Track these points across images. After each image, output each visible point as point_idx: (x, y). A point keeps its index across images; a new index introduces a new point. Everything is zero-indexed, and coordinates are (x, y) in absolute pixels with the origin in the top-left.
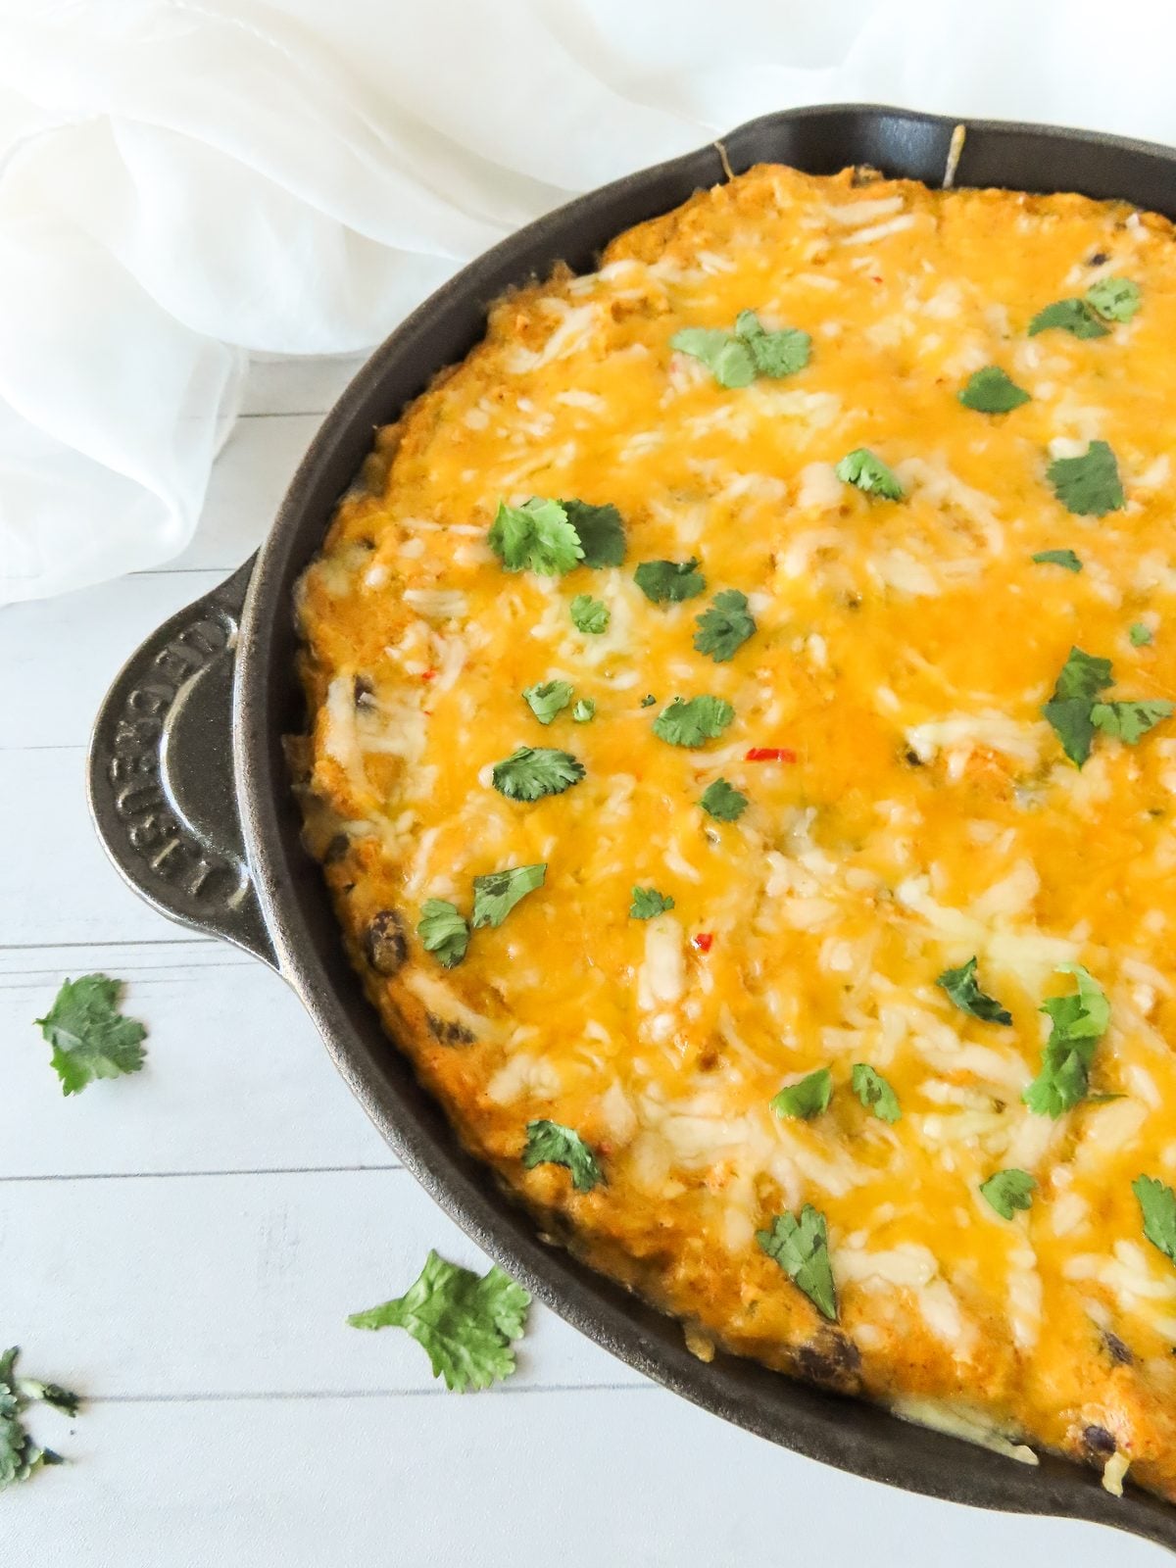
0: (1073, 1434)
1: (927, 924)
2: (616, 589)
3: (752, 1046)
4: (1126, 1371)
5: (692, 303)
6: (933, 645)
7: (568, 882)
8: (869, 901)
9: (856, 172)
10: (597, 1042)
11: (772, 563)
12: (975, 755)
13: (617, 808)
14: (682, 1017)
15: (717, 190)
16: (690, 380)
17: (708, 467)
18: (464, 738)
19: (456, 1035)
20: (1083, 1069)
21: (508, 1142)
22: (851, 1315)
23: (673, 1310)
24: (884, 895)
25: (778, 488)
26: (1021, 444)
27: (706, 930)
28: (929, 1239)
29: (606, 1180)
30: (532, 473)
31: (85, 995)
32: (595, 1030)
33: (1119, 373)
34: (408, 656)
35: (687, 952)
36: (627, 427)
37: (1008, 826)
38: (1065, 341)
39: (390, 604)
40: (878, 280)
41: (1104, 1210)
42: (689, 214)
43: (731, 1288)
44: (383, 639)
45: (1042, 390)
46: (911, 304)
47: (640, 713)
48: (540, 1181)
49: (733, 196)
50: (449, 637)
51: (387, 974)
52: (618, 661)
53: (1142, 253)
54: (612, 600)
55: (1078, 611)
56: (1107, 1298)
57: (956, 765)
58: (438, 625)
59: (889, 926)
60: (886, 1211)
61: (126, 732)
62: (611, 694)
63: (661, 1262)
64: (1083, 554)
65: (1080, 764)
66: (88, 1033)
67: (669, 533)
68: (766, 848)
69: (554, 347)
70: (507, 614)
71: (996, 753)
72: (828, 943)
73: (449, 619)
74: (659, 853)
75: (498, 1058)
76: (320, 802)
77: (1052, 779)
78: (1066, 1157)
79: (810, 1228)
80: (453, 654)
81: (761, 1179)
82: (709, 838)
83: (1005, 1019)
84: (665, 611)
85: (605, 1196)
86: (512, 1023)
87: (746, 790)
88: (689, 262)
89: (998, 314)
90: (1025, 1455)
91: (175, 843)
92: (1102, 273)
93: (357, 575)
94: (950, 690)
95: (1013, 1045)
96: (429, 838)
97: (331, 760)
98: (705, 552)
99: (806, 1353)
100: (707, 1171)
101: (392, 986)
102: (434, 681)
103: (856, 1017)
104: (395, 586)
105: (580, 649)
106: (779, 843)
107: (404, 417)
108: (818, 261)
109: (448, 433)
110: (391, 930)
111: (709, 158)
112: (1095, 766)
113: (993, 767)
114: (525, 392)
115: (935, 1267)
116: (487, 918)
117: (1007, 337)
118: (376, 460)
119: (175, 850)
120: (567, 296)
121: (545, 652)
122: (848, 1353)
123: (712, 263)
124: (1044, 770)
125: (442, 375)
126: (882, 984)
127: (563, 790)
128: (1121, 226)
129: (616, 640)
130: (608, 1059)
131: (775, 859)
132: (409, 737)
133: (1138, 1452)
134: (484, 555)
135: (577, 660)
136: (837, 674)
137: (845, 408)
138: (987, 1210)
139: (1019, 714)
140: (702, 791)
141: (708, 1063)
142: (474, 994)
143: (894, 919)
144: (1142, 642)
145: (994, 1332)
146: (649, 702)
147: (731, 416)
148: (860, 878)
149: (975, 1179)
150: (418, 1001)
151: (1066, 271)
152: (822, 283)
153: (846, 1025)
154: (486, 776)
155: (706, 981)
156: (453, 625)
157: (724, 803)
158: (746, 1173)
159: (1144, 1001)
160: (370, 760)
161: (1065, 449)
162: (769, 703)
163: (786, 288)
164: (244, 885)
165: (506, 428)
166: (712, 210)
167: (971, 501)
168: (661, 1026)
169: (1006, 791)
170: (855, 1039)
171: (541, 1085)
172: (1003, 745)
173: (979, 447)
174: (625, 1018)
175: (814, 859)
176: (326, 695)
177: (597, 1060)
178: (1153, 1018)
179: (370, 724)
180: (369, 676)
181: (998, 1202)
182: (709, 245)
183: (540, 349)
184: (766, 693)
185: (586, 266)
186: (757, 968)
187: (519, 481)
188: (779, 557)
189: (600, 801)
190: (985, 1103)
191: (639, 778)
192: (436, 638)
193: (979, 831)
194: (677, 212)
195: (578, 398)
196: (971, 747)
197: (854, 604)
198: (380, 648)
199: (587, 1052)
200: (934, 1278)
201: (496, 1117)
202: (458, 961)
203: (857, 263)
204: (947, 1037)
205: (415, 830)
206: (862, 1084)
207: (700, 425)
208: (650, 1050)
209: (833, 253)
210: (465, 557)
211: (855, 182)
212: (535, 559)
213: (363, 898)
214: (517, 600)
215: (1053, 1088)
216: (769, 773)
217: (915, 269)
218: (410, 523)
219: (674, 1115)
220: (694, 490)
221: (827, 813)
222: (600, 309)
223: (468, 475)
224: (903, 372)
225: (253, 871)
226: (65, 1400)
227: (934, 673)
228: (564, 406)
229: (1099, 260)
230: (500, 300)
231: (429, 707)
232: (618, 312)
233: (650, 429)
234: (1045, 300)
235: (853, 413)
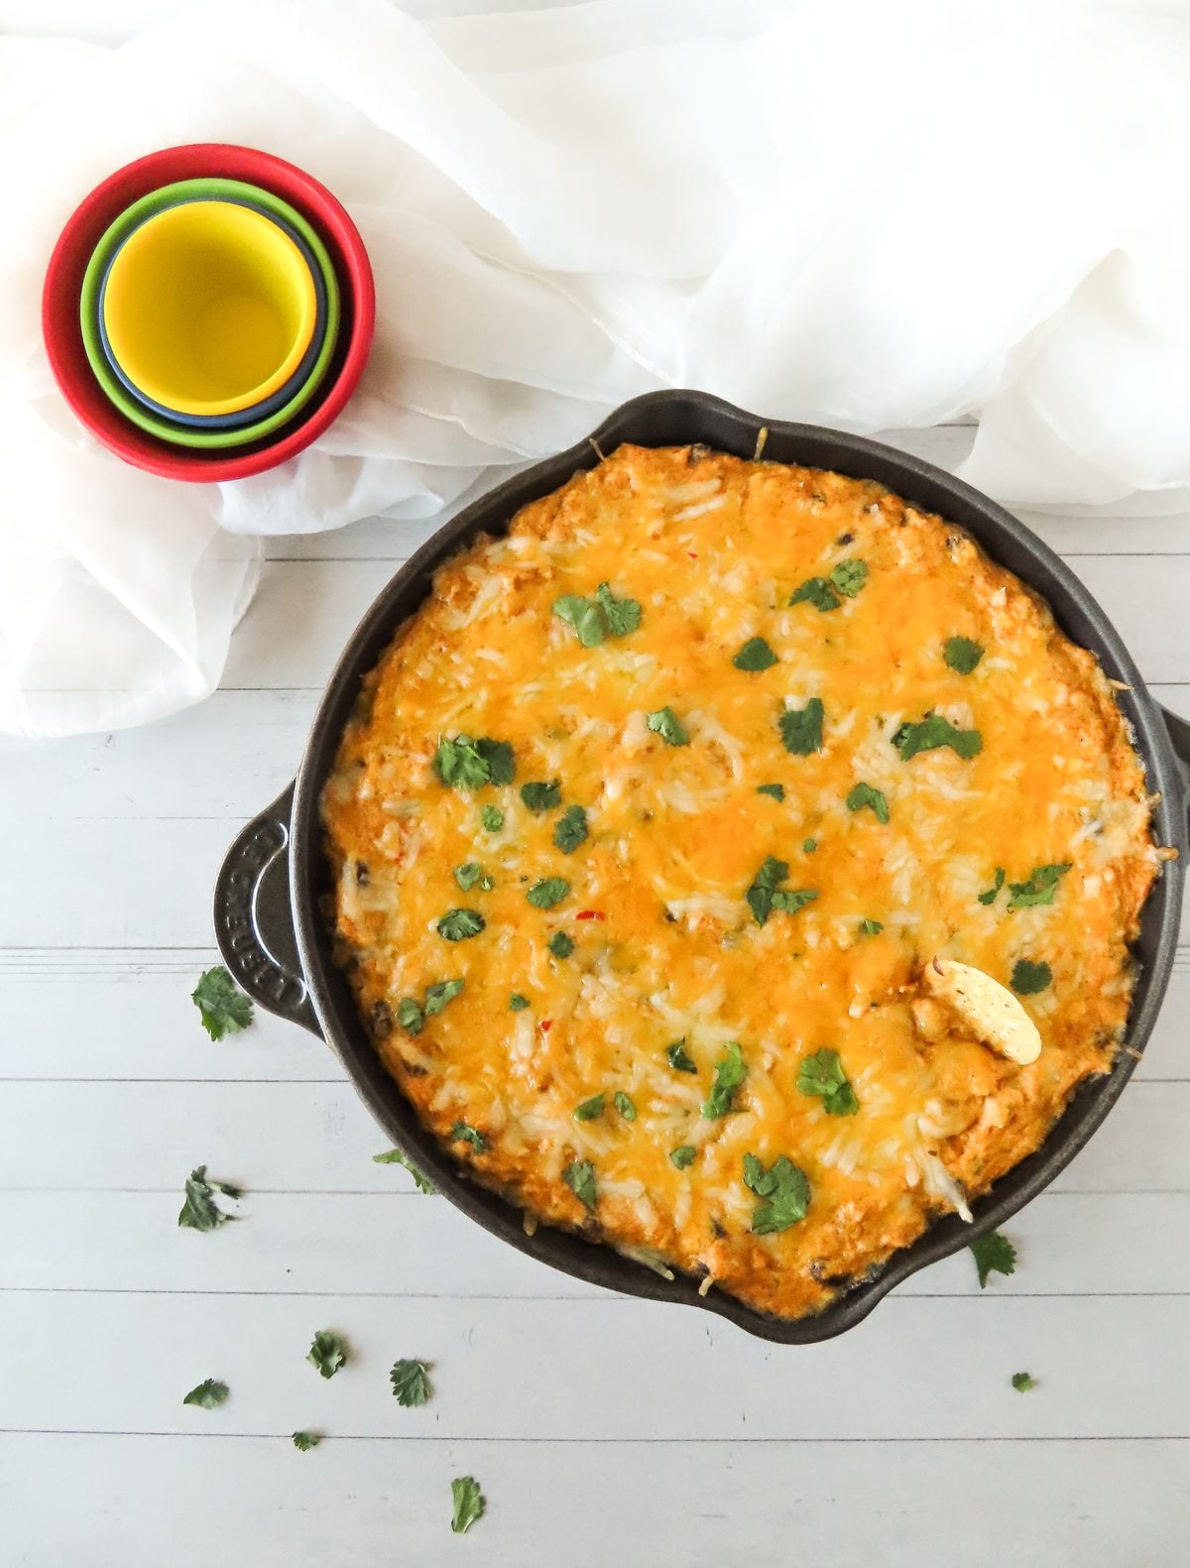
0: (694, 1265)
1: (664, 1018)
2: (508, 799)
3: (566, 1082)
4: (721, 1242)
5: (569, 570)
6: (691, 847)
7: (475, 989)
8: (634, 1004)
9: (692, 450)
10: (488, 1075)
11: (602, 786)
12: (703, 920)
13: (504, 944)
14: (532, 1066)
15: (590, 476)
16: (563, 638)
17: (569, 710)
18: (420, 901)
19: (418, 1071)
20: (729, 1099)
21: (444, 1128)
22: (602, 1208)
23: (521, 1204)
24: (643, 1000)
25: (611, 731)
26: (767, 699)
27: (547, 1019)
28: (642, 1177)
29: (490, 1148)
30: (462, 712)
31: (216, 981)
32: (488, 1069)
33: (840, 640)
34: (387, 847)
35: (537, 1030)
36: (521, 677)
37: (715, 961)
38: (809, 612)
39: (375, 810)
40: (694, 556)
41: (728, 1167)
42: (570, 495)
43: (548, 1198)
44: (372, 835)
45: (787, 655)
46: (713, 578)
47: (519, 886)
48: (459, 1148)
49: (602, 479)
50: (411, 832)
51: (383, 1039)
52: (509, 850)
53: (877, 534)
54: (505, 809)
55: (776, 831)
56: (721, 1207)
57: (693, 924)
58: (403, 822)
59: (644, 1019)
60: (623, 1163)
61: (232, 899)
62: (505, 871)
63: (517, 1182)
64: (788, 786)
65: (762, 926)
66: (219, 1003)
67: (542, 761)
68: (583, 972)
69: (476, 608)
70: (444, 816)
71: (714, 920)
72: (610, 1028)
73: (410, 818)
74: (526, 973)
75: (439, 1083)
76: (343, 940)
77: (745, 932)
78: (714, 1140)
79: (587, 1170)
80: (413, 844)
81: (566, 1146)
82: (552, 966)
83: (694, 1071)
84: (537, 816)
85: (489, 1156)
86: (447, 1064)
87: (575, 937)
88: (568, 535)
89: (770, 586)
90: (669, 1275)
91: (266, 968)
92: (845, 553)
93: (355, 787)
94: (696, 878)
95: (698, 1083)
96: (401, 961)
97: (346, 918)
98: (564, 775)
99: (578, 1228)
100: (539, 1142)
101: (385, 1044)
102: (402, 862)
103: (620, 1066)
104: (377, 800)
105: (486, 841)
106: (590, 969)
107: (380, 665)
108: (656, 537)
109: (410, 682)
110: (382, 1017)
111: (585, 452)
112: (768, 928)
113: (711, 927)
114: (454, 647)
115: (643, 1189)
116: (433, 1009)
117: (773, 608)
118: (363, 697)
119: (266, 973)
120: (484, 564)
121: (467, 842)
122: (598, 1227)
123: (583, 536)
124: (741, 928)
125: (403, 627)
126: (636, 1051)
127: (473, 936)
128: (866, 510)
129: (508, 837)
130: (494, 1085)
131: (587, 980)
132: (389, 900)
133: (718, 1277)
134: (431, 777)
135: (483, 848)
136: (633, 863)
137: (660, 665)
138: (671, 1165)
139: (731, 896)
140: (551, 936)
141: (544, 1089)
142: (429, 1049)
143: (646, 1014)
144: (811, 848)
145: (666, 1220)
146: (524, 879)
147: (587, 670)
148: (632, 990)
149: (668, 1150)
150: (398, 1053)
151: (823, 548)
152: (655, 557)
153: (615, 1070)
154: (432, 925)
155: (545, 1046)
156: (412, 823)
157: (562, 947)
158: (558, 1142)
159: (767, 1064)
160: (369, 915)
161: (795, 703)
162: (593, 880)
163: (631, 561)
164: (305, 994)
165: (445, 677)
166: (586, 491)
167: (730, 744)
168: (520, 1069)
169: (719, 939)
170: (619, 1078)
171: (460, 1098)
172: (720, 915)
173: (739, 701)
174: (503, 1063)
175: (608, 979)
176: (341, 872)
177: (489, 1086)
178: (770, 1071)
179: (366, 893)
180: (364, 859)
181: (677, 1162)
182: (583, 523)
183: (466, 610)
184: (590, 876)
185: (500, 532)
186: (572, 1040)
187: (453, 719)
188: (607, 782)
189: (495, 940)
190: (680, 1112)
191: (517, 926)
192: (403, 834)
193: (699, 963)
194: (562, 490)
195: (490, 655)
196: (701, 915)
197: (647, 817)
198: (371, 840)
199: (485, 1081)
200: (642, 1196)
201: (437, 1116)
202: (418, 1032)
203: (683, 539)
204: (665, 1079)
205: (394, 955)
206: (619, 1102)
207: (566, 677)
208: (516, 1081)
209: (668, 529)
210: (418, 779)
211: (690, 460)
212: (461, 780)
213: (367, 994)
214: (449, 807)
215: (713, 1107)
216: (588, 928)
217: (720, 545)
218: (385, 749)
219: (526, 1114)
220: (559, 731)
221: (618, 948)
222: (506, 582)
223: (420, 713)
224: (699, 636)
225: (308, 987)
226: (232, 1192)
227: (687, 866)
228: (481, 659)
229: (847, 539)
230: (440, 569)
231: (400, 880)
232: (518, 584)
233: (536, 680)
234: (803, 576)
235: (664, 671)
